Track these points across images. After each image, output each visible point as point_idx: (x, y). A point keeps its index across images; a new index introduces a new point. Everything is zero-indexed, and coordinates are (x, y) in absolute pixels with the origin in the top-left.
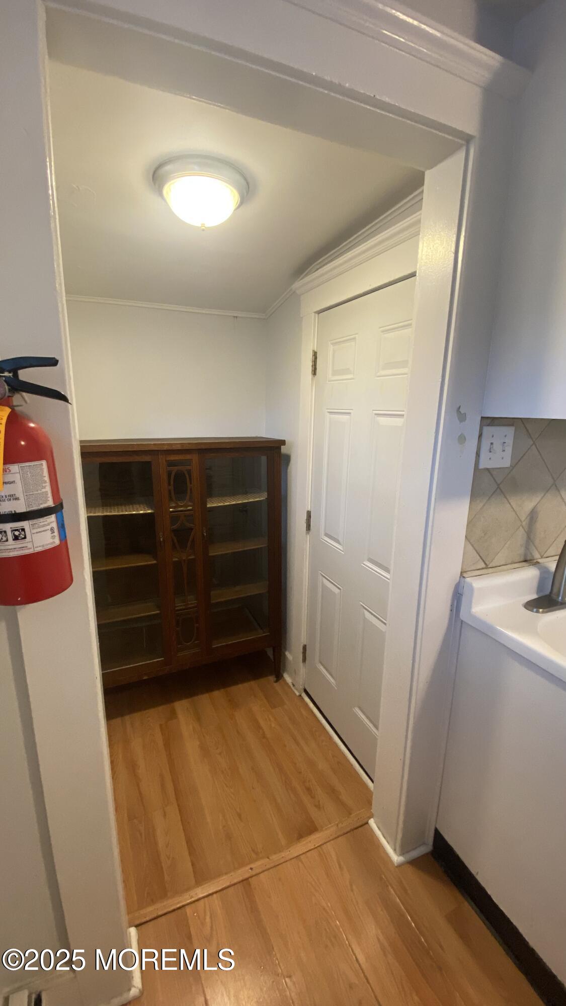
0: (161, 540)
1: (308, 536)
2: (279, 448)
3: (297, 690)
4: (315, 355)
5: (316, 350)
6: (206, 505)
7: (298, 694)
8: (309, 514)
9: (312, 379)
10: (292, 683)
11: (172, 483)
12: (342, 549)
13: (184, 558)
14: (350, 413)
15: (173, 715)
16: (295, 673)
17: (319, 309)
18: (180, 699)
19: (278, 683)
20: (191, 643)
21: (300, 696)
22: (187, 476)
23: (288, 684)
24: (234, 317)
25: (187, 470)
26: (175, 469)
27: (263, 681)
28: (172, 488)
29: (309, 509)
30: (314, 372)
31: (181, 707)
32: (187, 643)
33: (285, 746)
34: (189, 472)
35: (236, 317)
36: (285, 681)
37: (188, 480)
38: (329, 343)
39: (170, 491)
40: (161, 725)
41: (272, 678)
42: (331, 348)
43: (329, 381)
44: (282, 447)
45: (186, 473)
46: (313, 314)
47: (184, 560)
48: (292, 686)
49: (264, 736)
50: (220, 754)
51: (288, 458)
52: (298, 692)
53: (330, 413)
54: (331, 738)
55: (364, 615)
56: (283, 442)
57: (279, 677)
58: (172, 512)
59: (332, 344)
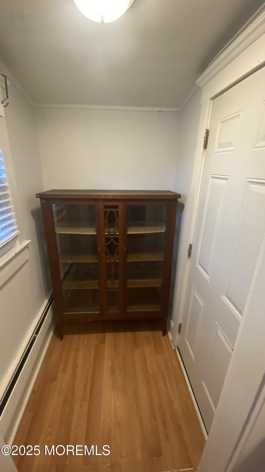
0: (100, 250)
1: (189, 261)
2: (176, 200)
3: (173, 345)
4: (207, 132)
5: (208, 129)
6: (126, 232)
7: (173, 348)
8: (191, 246)
9: (203, 152)
10: (172, 340)
11: (107, 218)
12: (209, 279)
13: (112, 261)
14: (227, 179)
15: (103, 341)
16: (173, 335)
17: (213, 95)
18: (109, 332)
19: (163, 337)
20: (114, 307)
21: (175, 350)
22: (116, 215)
23: (169, 339)
24: (159, 111)
25: (116, 211)
26: (109, 210)
27: (156, 333)
28: (106, 221)
29: (191, 243)
30: (205, 146)
31: (109, 336)
32: (113, 306)
33: (157, 383)
34: (117, 212)
35: (161, 111)
36: (168, 337)
37: (116, 217)
38: (219, 121)
39: (105, 223)
40: (96, 346)
41: (161, 333)
42: (220, 125)
43: (215, 153)
44: (179, 200)
45: (115, 213)
46: (209, 100)
47: (112, 262)
48: (171, 342)
49: (147, 372)
50: (120, 375)
51: (182, 206)
52: (174, 347)
53: (212, 177)
54: (187, 387)
55: (217, 331)
56: (179, 196)
57: (165, 333)
58: (106, 235)
59: (221, 122)
